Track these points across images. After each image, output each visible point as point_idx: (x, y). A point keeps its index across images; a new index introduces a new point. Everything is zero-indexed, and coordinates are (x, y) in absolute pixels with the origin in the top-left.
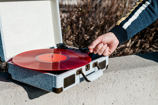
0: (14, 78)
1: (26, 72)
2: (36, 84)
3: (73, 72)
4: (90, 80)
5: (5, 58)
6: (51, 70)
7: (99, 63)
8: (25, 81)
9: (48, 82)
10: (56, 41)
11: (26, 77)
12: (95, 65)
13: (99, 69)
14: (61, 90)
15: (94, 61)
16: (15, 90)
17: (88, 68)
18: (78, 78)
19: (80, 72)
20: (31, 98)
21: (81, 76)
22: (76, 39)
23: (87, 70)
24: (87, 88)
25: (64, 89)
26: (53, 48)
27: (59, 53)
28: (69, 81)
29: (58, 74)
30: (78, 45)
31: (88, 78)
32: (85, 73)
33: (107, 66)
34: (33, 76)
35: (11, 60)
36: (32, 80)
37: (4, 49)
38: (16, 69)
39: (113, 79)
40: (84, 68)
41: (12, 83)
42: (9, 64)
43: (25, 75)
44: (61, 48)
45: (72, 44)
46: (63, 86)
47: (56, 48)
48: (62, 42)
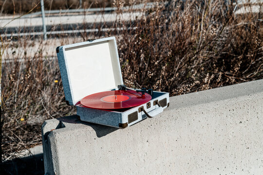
0: (82, 119)
1: (95, 112)
2: (104, 123)
3: (136, 109)
4: (151, 116)
5: (73, 102)
6: (113, 108)
7: (160, 101)
8: (93, 121)
9: (115, 119)
10: (116, 83)
11: (94, 117)
12: (156, 103)
13: (159, 106)
14: (126, 125)
15: (155, 100)
16: (84, 130)
17: (149, 106)
18: (140, 115)
19: (142, 109)
20: (99, 136)
21: (143, 113)
22: (137, 77)
23: (148, 108)
24: (150, 126)
25: (129, 125)
26: (114, 90)
27: (120, 94)
28: (133, 118)
29: (123, 112)
30: (140, 85)
31: (149, 114)
32: (147, 110)
33: (169, 103)
34: (100, 115)
35: (79, 103)
36: (100, 119)
37: (72, 93)
38: (85, 111)
39: (174, 116)
40: (145, 105)
41: (81, 124)
42: (78, 107)
43: (93, 115)
44: (122, 90)
45: (133, 85)
46: (127, 122)
47: (117, 89)
48: (122, 84)
